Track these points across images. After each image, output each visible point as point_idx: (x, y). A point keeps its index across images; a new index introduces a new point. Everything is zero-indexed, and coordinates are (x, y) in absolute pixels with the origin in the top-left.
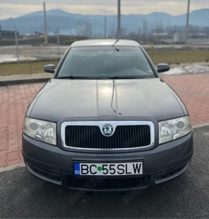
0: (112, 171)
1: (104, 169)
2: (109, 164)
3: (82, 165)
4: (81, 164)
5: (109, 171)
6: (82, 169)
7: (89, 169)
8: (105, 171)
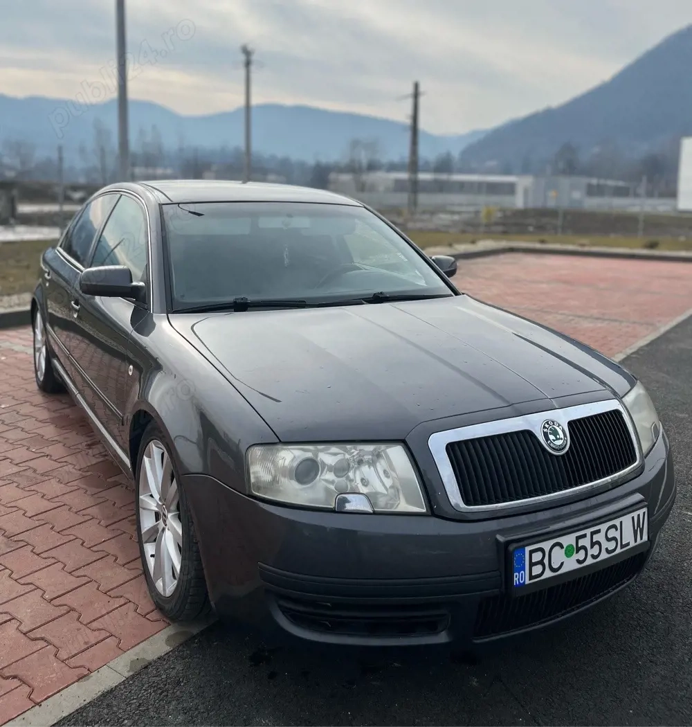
0: (595, 550)
1: (578, 549)
2: (588, 532)
3: (531, 552)
4: (528, 549)
5: (590, 552)
6: (532, 564)
7: (546, 561)
8: (581, 555)
